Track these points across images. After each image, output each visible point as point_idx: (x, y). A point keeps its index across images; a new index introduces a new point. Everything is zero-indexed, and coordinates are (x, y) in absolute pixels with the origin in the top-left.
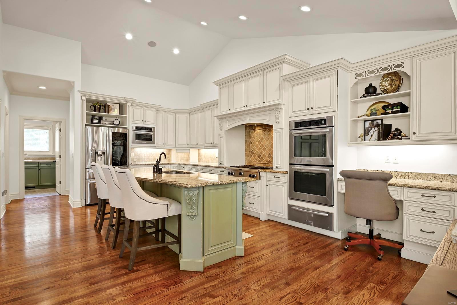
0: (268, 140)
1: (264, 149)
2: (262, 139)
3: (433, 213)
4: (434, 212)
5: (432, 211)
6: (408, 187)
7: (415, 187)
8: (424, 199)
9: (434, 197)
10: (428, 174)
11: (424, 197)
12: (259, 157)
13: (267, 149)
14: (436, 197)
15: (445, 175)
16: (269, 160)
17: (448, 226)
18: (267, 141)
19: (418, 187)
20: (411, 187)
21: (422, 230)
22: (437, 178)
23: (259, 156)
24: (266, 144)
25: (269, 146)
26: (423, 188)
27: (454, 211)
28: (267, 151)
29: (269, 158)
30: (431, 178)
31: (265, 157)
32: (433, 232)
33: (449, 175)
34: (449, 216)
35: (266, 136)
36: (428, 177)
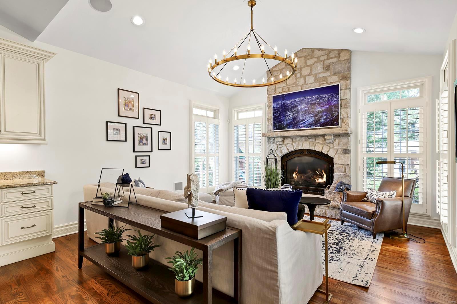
3: (33, 208)
4: (34, 206)
5: (32, 206)
6: (7, 188)
7: (15, 187)
8: (24, 197)
9: (34, 192)
10: (5, 173)
11: (23, 195)
14: (35, 192)
15: (23, 173)
17: (46, 215)
19: (18, 186)
20: (9, 187)
21: (22, 228)
22: (15, 176)
26: (24, 186)
27: (52, 201)
30: (8, 177)
32: (34, 225)
33: (27, 172)
34: (48, 206)
36: (6, 176)
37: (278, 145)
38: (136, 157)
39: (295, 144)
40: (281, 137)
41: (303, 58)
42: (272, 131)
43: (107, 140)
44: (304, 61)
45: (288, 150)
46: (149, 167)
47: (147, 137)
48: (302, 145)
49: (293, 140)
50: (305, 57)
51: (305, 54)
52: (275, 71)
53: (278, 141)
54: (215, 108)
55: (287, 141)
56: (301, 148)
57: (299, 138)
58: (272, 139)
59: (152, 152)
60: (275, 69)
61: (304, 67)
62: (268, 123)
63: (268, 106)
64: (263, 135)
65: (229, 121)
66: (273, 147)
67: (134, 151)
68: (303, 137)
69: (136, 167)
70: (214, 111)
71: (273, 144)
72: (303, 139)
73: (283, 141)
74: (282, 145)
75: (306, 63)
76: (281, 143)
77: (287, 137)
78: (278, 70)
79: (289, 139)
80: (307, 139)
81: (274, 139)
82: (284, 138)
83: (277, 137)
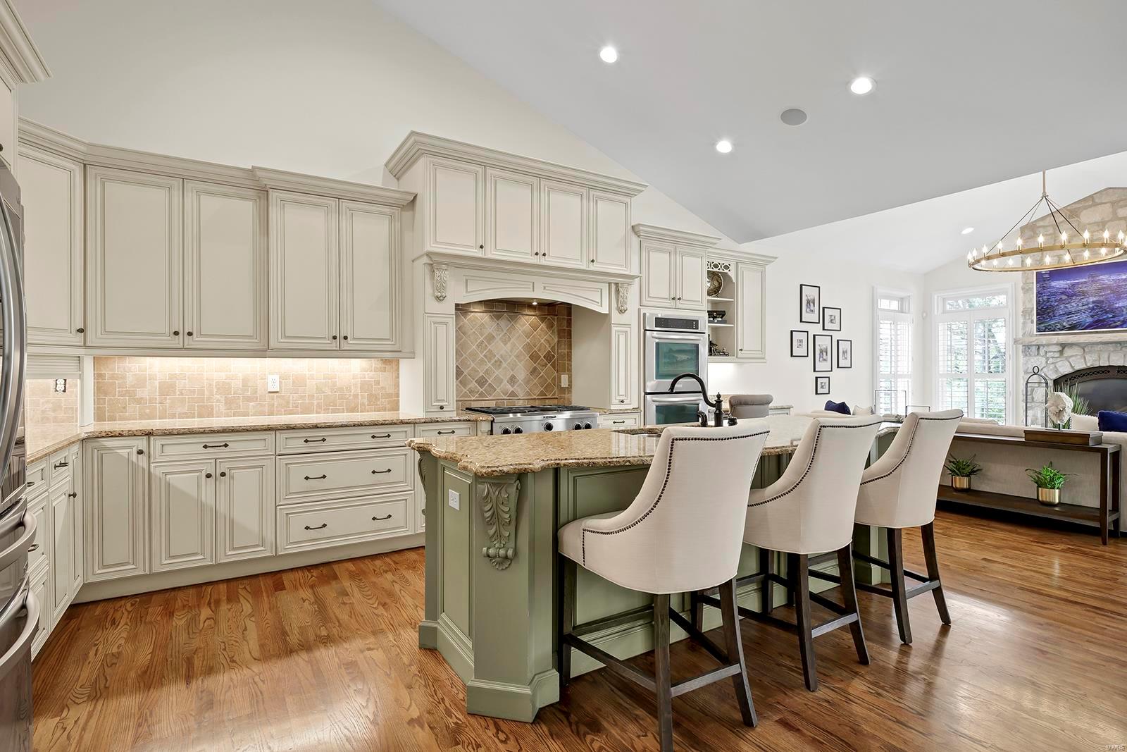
0: (509, 341)
1: (498, 363)
2: (490, 338)
12: (481, 385)
13: (504, 365)
16: (512, 389)
18: (505, 345)
23: (481, 382)
24: (502, 352)
25: (510, 356)
28: (505, 368)
29: (513, 386)
31: (501, 383)
35: (503, 331)
37: (1048, 359)
38: (817, 378)
39: (1091, 357)
40: (1057, 344)
41: (1109, 205)
42: (1035, 333)
43: (792, 356)
44: (1111, 210)
45: (1072, 367)
46: (829, 393)
47: (827, 349)
48: (1107, 359)
49: (1084, 350)
50: (1113, 203)
51: (1114, 198)
52: (1040, 227)
53: (1050, 352)
54: (902, 294)
55: (1068, 352)
56: (1104, 363)
57: (1100, 346)
58: (1034, 349)
59: (831, 371)
60: (1041, 223)
61: (1111, 220)
62: (1025, 319)
63: (1023, 289)
64: (1016, 341)
65: (925, 315)
66: (1039, 361)
67: (814, 371)
68: (1110, 345)
69: (817, 393)
70: (902, 300)
71: (1035, 356)
72: (1111, 348)
73: (1061, 352)
74: (1059, 359)
75: (1115, 213)
76: (1057, 355)
77: (1071, 345)
78: (1049, 226)
79: (1076, 348)
80: (1120, 348)
81: (1038, 349)
82: (1064, 346)
83: (1048, 345)
